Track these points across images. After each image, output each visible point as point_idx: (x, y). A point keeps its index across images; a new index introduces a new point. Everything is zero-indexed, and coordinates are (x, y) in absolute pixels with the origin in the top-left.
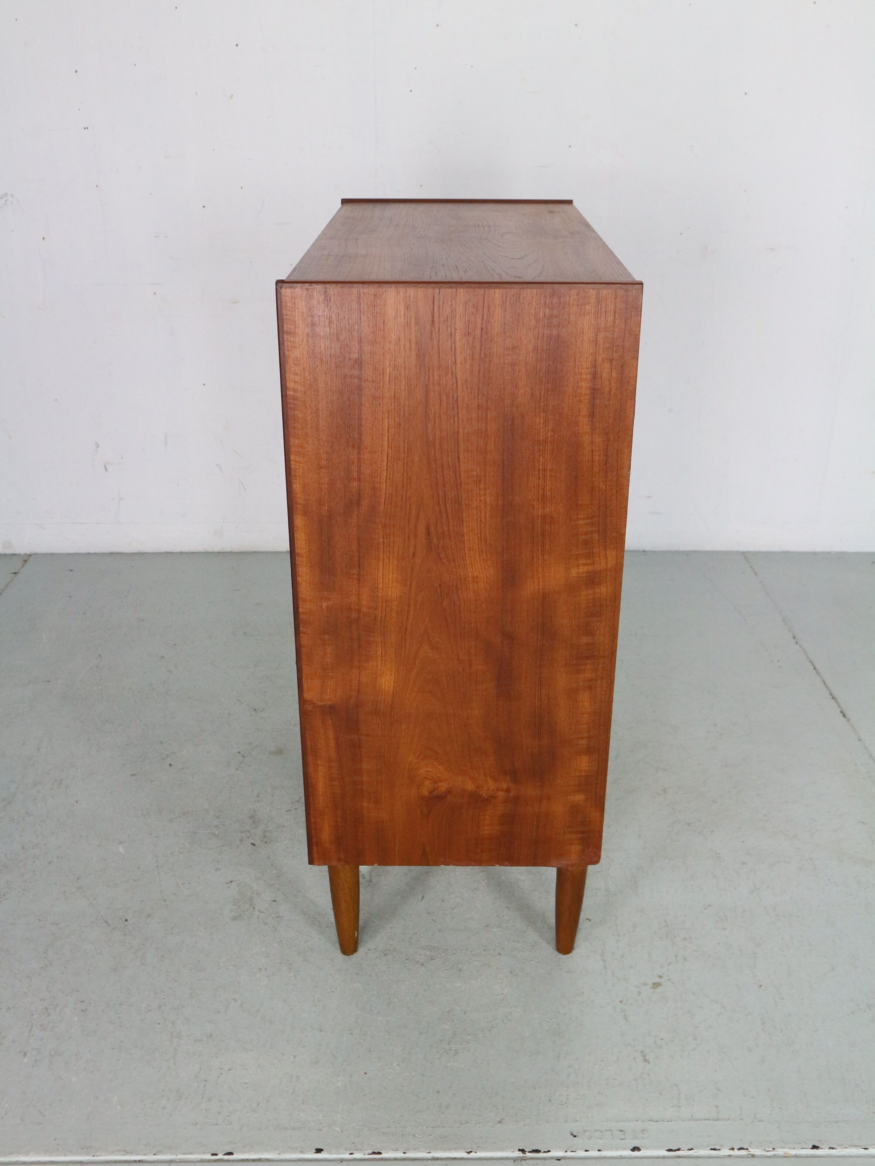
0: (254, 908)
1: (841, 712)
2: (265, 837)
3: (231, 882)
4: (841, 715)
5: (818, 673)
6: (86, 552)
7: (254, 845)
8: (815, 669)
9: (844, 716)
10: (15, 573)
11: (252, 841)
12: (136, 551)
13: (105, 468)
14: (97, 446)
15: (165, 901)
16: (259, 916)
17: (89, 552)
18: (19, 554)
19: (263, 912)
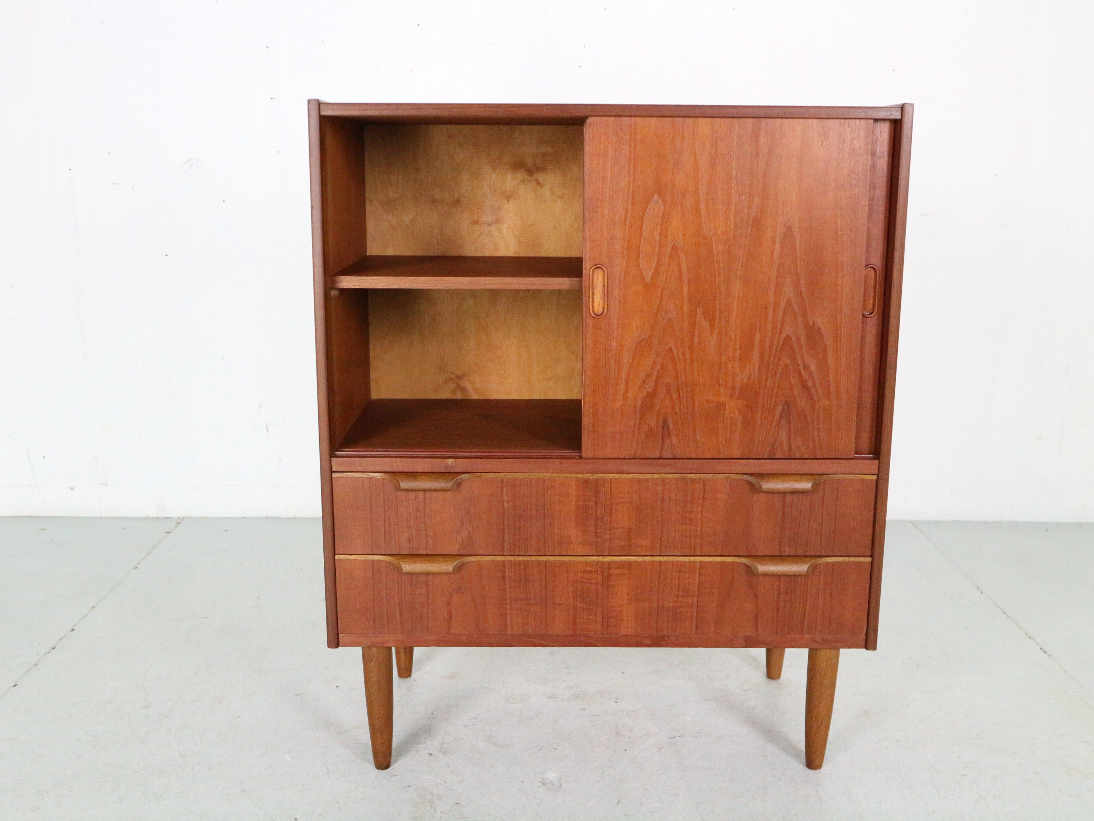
0: (435, 810)
1: (1041, 649)
2: (442, 748)
3: (409, 787)
4: (1041, 651)
5: (1008, 616)
6: (241, 516)
7: (431, 755)
8: (1005, 613)
9: (1045, 652)
10: (168, 532)
11: (429, 752)
12: (292, 516)
13: (267, 428)
14: (261, 406)
15: (337, 802)
16: (441, 817)
17: (244, 516)
18: (172, 518)
19: (445, 814)
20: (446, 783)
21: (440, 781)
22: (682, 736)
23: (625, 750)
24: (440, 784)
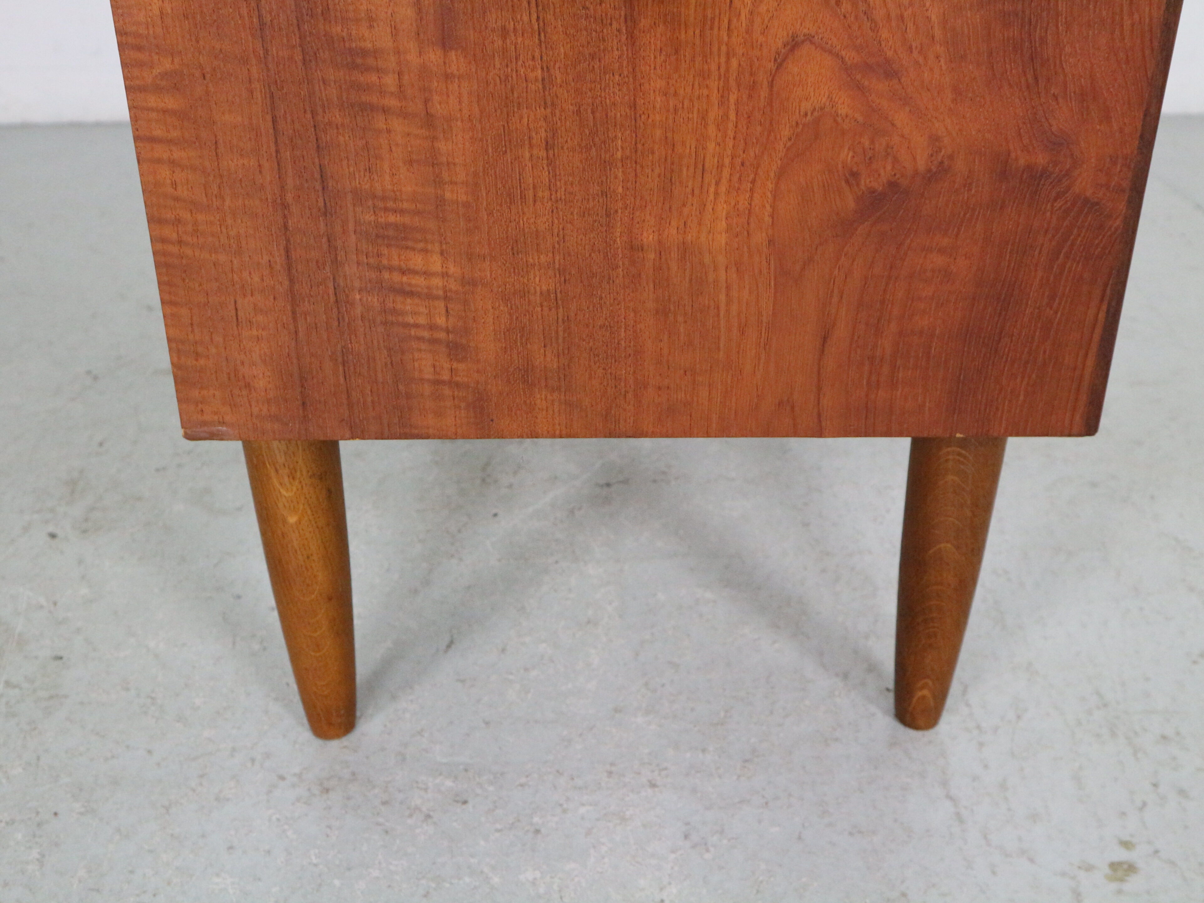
20: (55, 604)
21: (42, 601)
22: (626, 482)
23: (495, 515)
24: (42, 607)
